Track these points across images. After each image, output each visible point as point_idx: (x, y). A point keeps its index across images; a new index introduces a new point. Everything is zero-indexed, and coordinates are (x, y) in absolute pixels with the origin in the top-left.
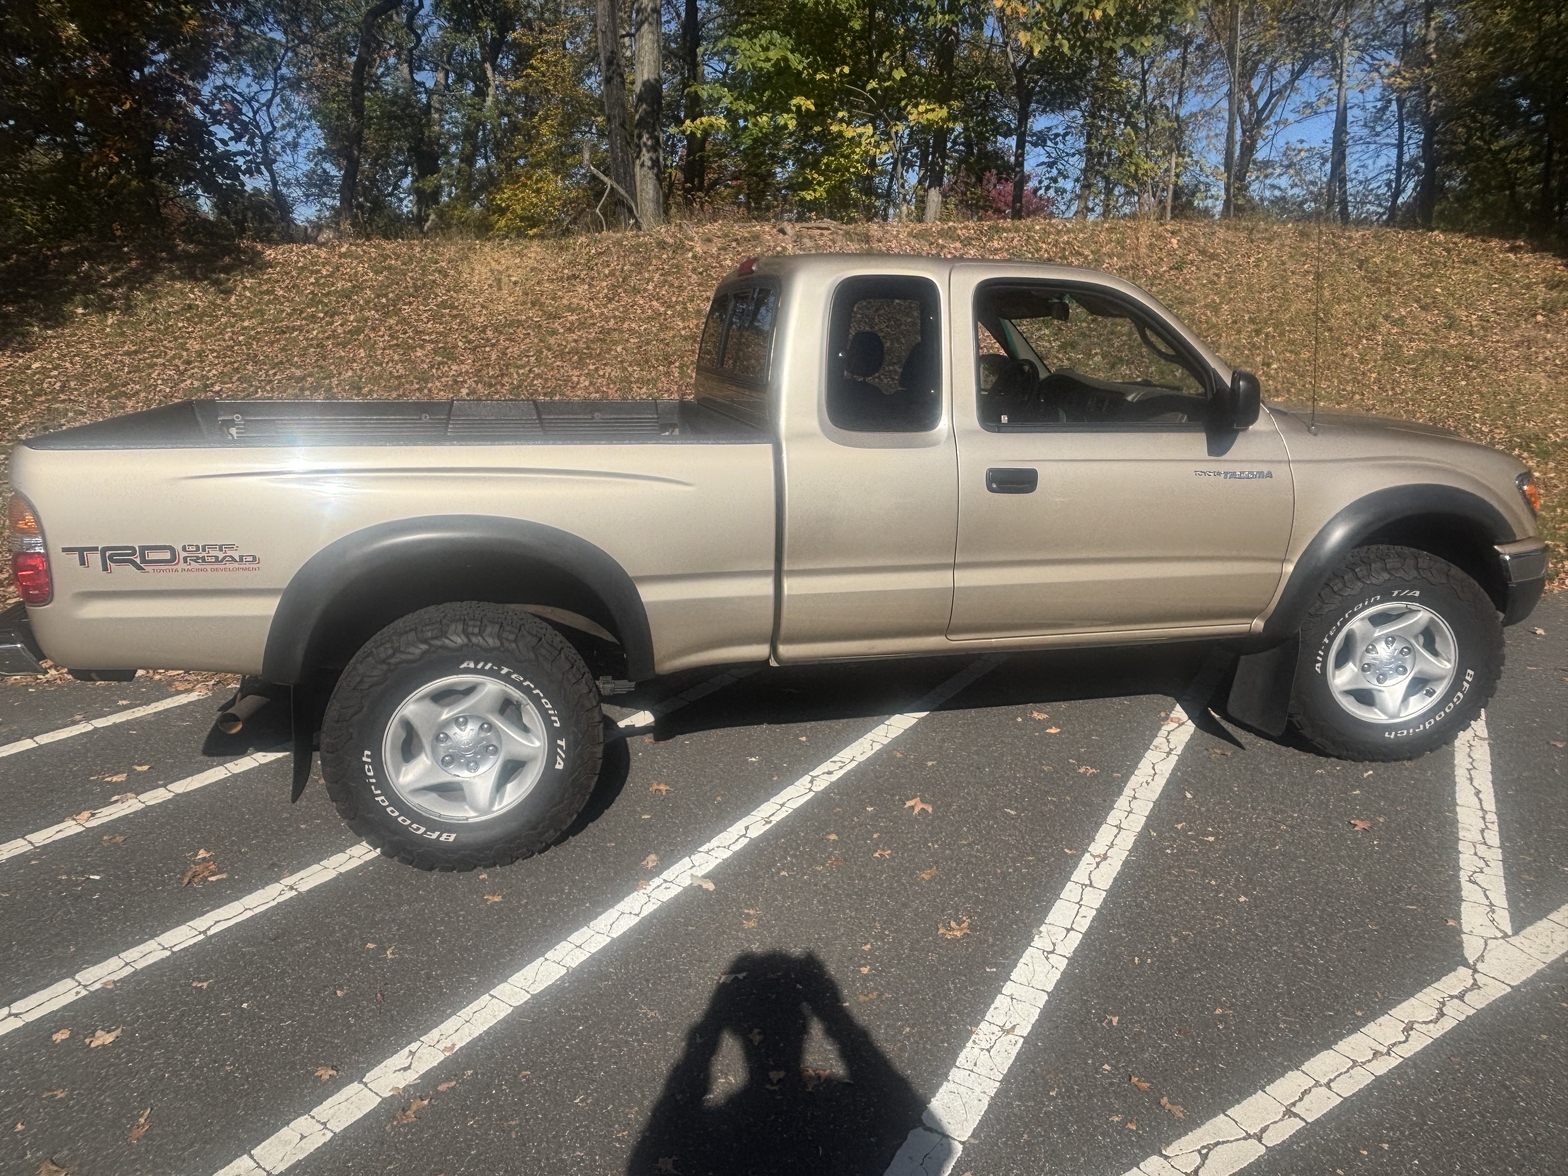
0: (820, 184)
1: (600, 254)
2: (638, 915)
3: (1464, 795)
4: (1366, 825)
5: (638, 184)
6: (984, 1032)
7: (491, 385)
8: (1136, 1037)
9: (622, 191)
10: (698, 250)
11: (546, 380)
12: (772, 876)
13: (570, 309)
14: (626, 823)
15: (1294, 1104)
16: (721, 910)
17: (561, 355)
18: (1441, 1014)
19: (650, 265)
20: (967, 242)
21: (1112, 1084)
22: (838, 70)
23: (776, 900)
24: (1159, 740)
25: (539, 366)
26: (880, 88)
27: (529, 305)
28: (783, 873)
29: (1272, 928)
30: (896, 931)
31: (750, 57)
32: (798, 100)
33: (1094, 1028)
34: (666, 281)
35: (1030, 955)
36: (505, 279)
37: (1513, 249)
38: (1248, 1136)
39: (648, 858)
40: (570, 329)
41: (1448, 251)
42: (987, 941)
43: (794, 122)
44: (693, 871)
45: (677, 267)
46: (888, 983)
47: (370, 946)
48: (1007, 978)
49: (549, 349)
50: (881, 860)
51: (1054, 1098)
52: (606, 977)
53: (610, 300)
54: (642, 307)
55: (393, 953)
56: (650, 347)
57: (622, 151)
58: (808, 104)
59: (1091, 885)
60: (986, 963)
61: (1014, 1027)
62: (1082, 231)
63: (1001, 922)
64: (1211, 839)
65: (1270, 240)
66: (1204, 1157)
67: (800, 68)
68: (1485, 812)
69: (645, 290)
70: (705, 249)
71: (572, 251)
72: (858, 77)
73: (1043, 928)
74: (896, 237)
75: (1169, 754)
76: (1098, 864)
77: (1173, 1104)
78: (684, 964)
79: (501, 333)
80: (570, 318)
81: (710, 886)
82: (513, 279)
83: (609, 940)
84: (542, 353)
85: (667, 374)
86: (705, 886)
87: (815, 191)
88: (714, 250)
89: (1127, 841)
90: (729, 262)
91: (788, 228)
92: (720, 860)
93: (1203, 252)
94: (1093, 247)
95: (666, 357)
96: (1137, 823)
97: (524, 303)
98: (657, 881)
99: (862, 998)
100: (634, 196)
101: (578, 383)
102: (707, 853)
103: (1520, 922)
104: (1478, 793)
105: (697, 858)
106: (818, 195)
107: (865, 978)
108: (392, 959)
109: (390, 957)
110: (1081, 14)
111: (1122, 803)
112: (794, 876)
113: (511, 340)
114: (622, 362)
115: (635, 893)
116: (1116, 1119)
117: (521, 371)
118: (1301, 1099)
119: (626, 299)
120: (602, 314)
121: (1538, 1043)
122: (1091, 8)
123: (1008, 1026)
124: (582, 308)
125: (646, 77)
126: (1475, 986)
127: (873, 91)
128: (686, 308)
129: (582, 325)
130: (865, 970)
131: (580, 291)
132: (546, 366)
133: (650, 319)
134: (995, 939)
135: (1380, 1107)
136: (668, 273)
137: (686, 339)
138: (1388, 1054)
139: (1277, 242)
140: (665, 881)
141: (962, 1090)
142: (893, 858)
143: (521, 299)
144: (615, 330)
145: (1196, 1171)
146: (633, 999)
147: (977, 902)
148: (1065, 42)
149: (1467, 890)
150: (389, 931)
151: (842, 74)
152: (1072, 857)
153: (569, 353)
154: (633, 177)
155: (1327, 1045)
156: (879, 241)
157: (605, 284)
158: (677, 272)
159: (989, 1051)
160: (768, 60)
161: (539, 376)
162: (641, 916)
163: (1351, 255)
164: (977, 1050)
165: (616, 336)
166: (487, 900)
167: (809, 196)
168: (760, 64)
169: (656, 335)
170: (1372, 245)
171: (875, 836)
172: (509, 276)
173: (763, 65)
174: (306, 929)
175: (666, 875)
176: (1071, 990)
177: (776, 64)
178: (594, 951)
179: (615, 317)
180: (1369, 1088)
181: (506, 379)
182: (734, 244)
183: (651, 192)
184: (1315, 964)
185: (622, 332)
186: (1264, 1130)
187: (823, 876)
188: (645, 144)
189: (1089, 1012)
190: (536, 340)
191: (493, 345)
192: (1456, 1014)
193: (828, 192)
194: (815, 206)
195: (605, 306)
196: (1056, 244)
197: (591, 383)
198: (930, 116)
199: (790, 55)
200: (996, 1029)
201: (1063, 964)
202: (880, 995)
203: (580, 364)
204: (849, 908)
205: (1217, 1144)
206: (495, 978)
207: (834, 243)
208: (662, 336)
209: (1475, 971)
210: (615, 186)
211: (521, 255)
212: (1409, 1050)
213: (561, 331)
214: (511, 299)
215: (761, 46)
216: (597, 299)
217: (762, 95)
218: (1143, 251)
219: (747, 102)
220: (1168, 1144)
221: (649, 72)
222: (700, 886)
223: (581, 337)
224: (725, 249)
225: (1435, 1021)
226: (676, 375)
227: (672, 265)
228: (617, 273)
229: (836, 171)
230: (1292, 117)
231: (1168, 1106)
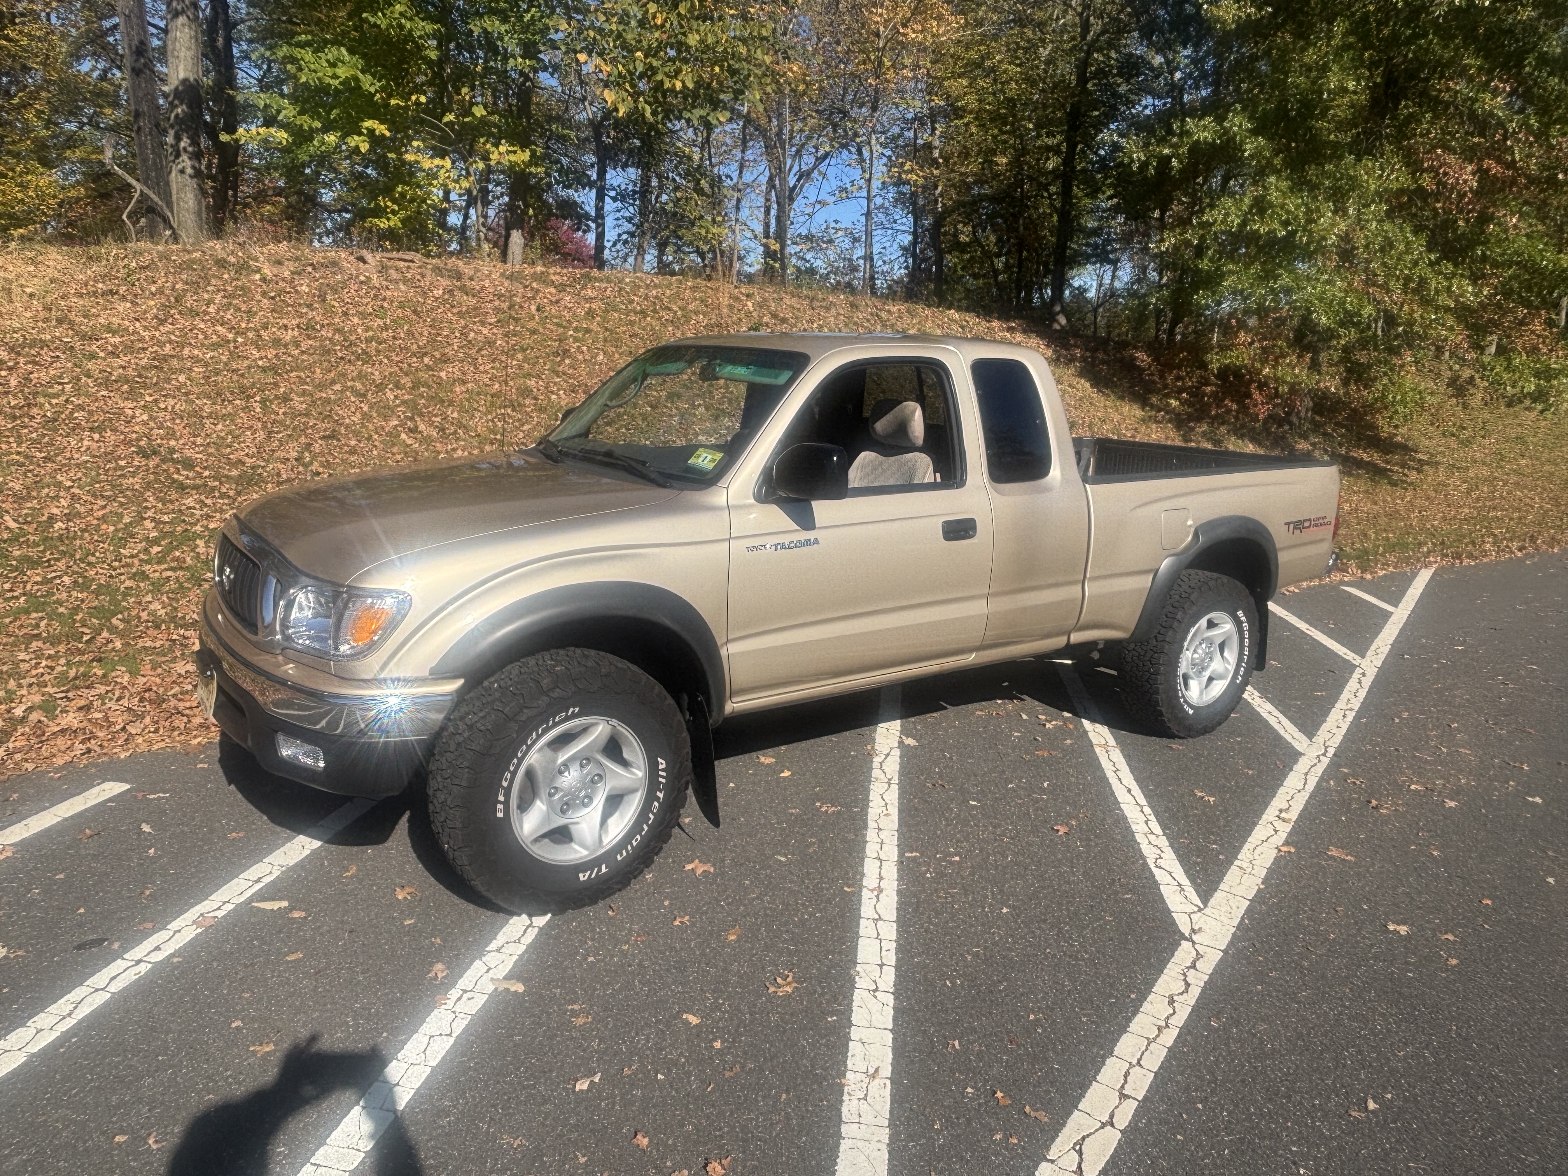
0: (394, 212)
1: (144, 268)
2: (450, 1035)
3: (1121, 795)
4: (1066, 830)
5: (174, 192)
6: (853, 1080)
7: (14, 418)
8: (979, 1055)
9: (155, 198)
10: (267, 271)
11: (91, 413)
12: (580, 965)
13: (109, 329)
14: (389, 932)
15: (1123, 1087)
16: (542, 1011)
17: (107, 383)
18: (1188, 985)
19: (209, 284)
20: (561, 288)
21: (980, 1105)
22: (414, 98)
23: (595, 989)
24: (876, 773)
25: (78, 396)
26: (458, 123)
27: (54, 323)
28: (591, 959)
29: (1038, 932)
30: (728, 998)
31: (315, 71)
32: (368, 124)
33: (944, 1055)
34: (230, 304)
35: (859, 996)
36: (16, 290)
37: (1010, 329)
38: (1103, 1125)
39: (435, 969)
40: (113, 353)
41: (962, 327)
42: (815, 991)
43: (367, 146)
44: (491, 974)
45: (242, 289)
46: (745, 1053)
47: (119, 1139)
48: (850, 1024)
49: (89, 376)
50: (683, 928)
51: (939, 1132)
52: (443, 1113)
53: (162, 322)
54: (204, 333)
55: (156, 1142)
56: (220, 379)
57: (153, 153)
58: (381, 129)
59: (880, 919)
60: (824, 1014)
61: (877, 1070)
62: (667, 287)
63: (818, 969)
64: (957, 859)
65: (828, 309)
66: (1080, 1153)
67: (372, 90)
68: (1141, 807)
69: (206, 313)
70: (275, 271)
71: (104, 262)
72: (437, 108)
73: (859, 968)
74: (489, 276)
75: (889, 784)
76: (878, 897)
77: (1037, 1110)
78: (527, 1079)
79: (19, 354)
80: (112, 340)
81: (520, 988)
82: (28, 290)
83: (429, 1070)
84: (79, 380)
85: (247, 409)
86: (513, 989)
87: (388, 219)
88: (287, 274)
89: (891, 872)
90: (305, 288)
91: (369, 257)
92: (515, 958)
93: (774, 316)
94: (680, 303)
95: (243, 390)
96: (891, 853)
97: (46, 320)
98: (454, 994)
99: (728, 1074)
100: (170, 205)
101: (133, 417)
102: (498, 951)
103: (1206, 894)
104: (1129, 791)
105: (491, 959)
106: (392, 224)
107: (720, 1052)
108: (158, 1149)
109: (154, 1147)
110: (662, 82)
111: (871, 835)
112: (602, 961)
113: (35, 363)
114: (187, 394)
115: (436, 1011)
116: (998, 1137)
117: (54, 401)
118: (1126, 1081)
119: (182, 322)
120: (153, 337)
121: (1258, 993)
122: (671, 77)
123: (871, 1071)
124: (127, 329)
125: (182, 75)
126: (1199, 956)
127: (450, 124)
128: (260, 336)
129: (129, 349)
130: (718, 1045)
131: (121, 309)
132: (87, 396)
133: (215, 346)
134: (823, 988)
135: (1182, 1073)
136: (232, 296)
137: (264, 370)
138: (1167, 1026)
139: (833, 311)
140: (465, 991)
141: (860, 1144)
142: (693, 924)
143: (42, 315)
144: (172, 356)
145: (1079, 1167)
146: (488, 1132)
147: (790, 954)
148: (647, 108)
149: (1159, 875)
150: (139, 1114)
151: (418, 103)
152: (852, 893)
153: (116, 381)
154: (168, 184)
155: (1123, 1029)
156: (471, 279)
157: (152, 303)
158: (245, 295)
159: (865, 1099)
160: (335, 76)
161: (80, 407)
162: (454, 1035)
163: (892, 326)
164: (855, 1102)
165: (175, 363)
166: (254, 1053)
167: (383, 224)
168: (328, 80)
169: (226, 364)
170: (906, 318)
171: (666, 903)
172: (22, 286)
173: (332, 82)
174: (13, 1136)
175: (461, 984)
176: (908, 1023)
177: (345, 82)
178: (416, 1086)
179: (170, 342)
180: (1167, 1059)
181: (35, 411)
182: (310, 269)
183: (191, 203)
184: (1083, 959)
185: (181, 359)
186: (1112, 1116)
187: (634, 956)
188: (185, 149)
189: (932, 1042)
190: (69, 365)
191: (10, 369)
192: (1198, 980)
193: (402, 221)
194: (391, 235)
195: (157, 329)
196: (646, 298)
197: (151, 418)
198: (513, 158)
199: (361, 76)
200: (860, 1076)
201: (890, 1000)
202: (743, 1067)
203: (132, 395)
204: (674, 982)
205: (1083, 1138)
206: (308, 1142)
207: (423, 276)
208: (234, 366)
209: (1194, 943)
210: (146, 190)
211: (33, 261)
212: (1181, 1018)
213: (102, 354)
214: (28, 315)
215: (328, 61)
216: (145, 319)
217: (328, 113)
218: (725, 311)
219: (312, 118)
220: (1048, 1148)
221: (185, 70)
222: (507, 990)
223: (129, 362)
224: (299, 274)
225: (1186, 991)
226: (258, 410)
227: (236, 287)
228: (167, 292)
229: (412, 201)
230: (831, 199)
231: (1033, 1114)
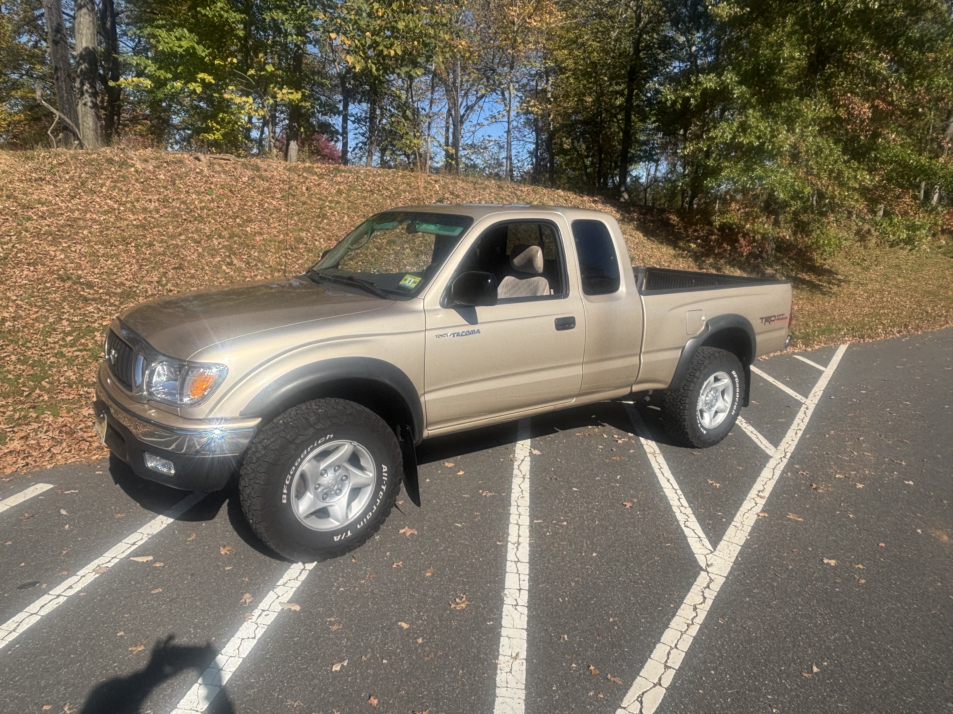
0: (217, 130)
1: (61, 164)
2: (254, 638)
3: (663, 483)
4: (631, 505)
5: (80, 117)
6: (503, 661)
8: (580, 644)
9: (68, 121)
10: (139, 166)
11: (28, 254)
12: (335, 593)
13: (39, 202)
14: (216, 575)
15: (666, 661)
16: (311, 622)
17: (38, 235)
18: (705, 598)
19: (102, 174)
20: (321, 176)
21: (580, 674)
22: (229, 60)
23: (344, 608)
24: (516, 472)
25: (20, 243)
26: (257, 76)
27: (5, 198)
28: (342, 589)
29: (614, 567)
30: (426, 612)
31: (168, 43)
32: (201, 75)
33: (558, 644)
34: (116, 186)
35: (507, 609)
37: (594, 201)
38: (655, 685)
39: (245, 597)
40: (42, 217)
41: (566, 200)
42: (480, 606)
43: (201, 89)
44: (279, 600)
45: (123, 177)
46: (437, 645)
47: (46, 708)
48: (501, 626)
49: (27, 231)
50: (398, 569)
51: (556, 691)
52: (250, 686)
53: (73, 197)
54: (99, 204)
55: (69, 709)
56: (109, 232)
57: (67, 93)
58: (209, 79)
59: (519, 561)
60: (485, 620)
61: (517, 654)
62: (386, 176)
63: (481, 593)
64: (565, 523)
65: (484, 189)
66: (641, 702)
67: (203, 55)
68: (676, 490)
69: (100, 192)
70: (144, 166)
71: (36, 161)
72: (244, 66)
73: (506, 592)
74: (276, 169)
75: (524, 478)
76: (517, 547)
77: (615, 677)
78: (303, 664)
80: (41, 209)
81: (297, 608)
83: (241, 660)
84: (21, 233)
85: (126, 251)
86: (293, 609)
87: (214, 134)
88: (151, 168)
89: (525, 532)
90: (162, 176)
91: (202, 157)
92: (294, 589)
93: (452, 193)
94: (394, 185)
95: (124, 239)
96: (525, 520)
98: (257, 612)
99: (426, 659)
100: (77, 125)
101: (55, 256)
102: (284, 585)
103: (715, 543)
104: (668, 480)
105: (279, 590)
106: (216, 137)
107: (422, 645)
109: (68, 712)
110: (382, 51)
111: (513, 510)
112: (348, 590)
114: (89, 242)
115: (245, 623)
116: (592, 694)
117: (5, 247)
118: (668, 658)
119: (85, 198)
120: (67, 207)
121: (747, 602)
122: (388, 48)
123: (514, 655)
124: (51, 202)
125: (84, 45)
126: (711, 580)
127: (252, 76)
128: (134, 206)
129: (52, 214)
130: (420, 641)
131: (47, 189)
132: (26, 243)
133: (106, 212)
134: (484, 604)
135: (702, 652)
136: (117, 181)
137: (137, 227)
138: (693, 624)
139: (488, 191)
140: (263, 611)
141: (507, 700)
142: (405, 567)
144: (80, 219)
145: (641, 711)
146: (278, 698)
147: (464, 584)
148: (373, 66)
149: (687, 531)
150: (58, 692)
151: (232, 63)
152: (502, 546)
153: (44, 234)
154: (76, 112)
155: (666, 626)
156: (266, 171)
157: (67, 186)
158: (124, 181)
159: (510, 672)
160: (181, 46)
161: (22, 251)
162: (257, 638)
163: (523, 200)
164: (504, 674)
165: (81, 223)
166: (131, 652)
167: (211, 137)
168: (176, 49)
169: (113, 223)
170: (532, 195)
171: (388, 554)
173: (178, 50)
175: (261, 606)
176: (536, 625)
177: (187, 50)
178: (234, 670)
179: (78, 210)
180: (693, 644)
182: (165, 165)
183: (91, 124)
184: (642, 584)
185: (85, 220)
186: (660, 679)
187: (368, 587)
188: (87, 91)
189: (551, 636)
190: (15, 224)
192: (711, 595)
193: (223, 135)
194: (216, 144)
195: (69, 202)
196: (374, 182)
197: (66, 257)
198: (291, 97)
199: (196, 46)
200: (507, 658)
201: (525, 611)
202: (435, 654)
203: (55, 242)
204: (393, 603)
205: (643, 694)
206: (166, 707)
207: (236, 169)
208: (118, 224)
209: (708, 572)
210: (62, 116)
212: (701, 618)
213: (35, 218)
215: (176, 37)
216: (62, 196)
217: (176, 69)
218: (422, 190)
219: (166, 72)
220: (622, 700)
221: (86, 42)
222: (290, 609)
223: (52, 222)
224: (159, 168)
225: (704, 602)
226: (133, 251)
227: (119, 176)
228: (76, 179)
229: (229, 123)
230: (486, 123)
231: (612, 679)
